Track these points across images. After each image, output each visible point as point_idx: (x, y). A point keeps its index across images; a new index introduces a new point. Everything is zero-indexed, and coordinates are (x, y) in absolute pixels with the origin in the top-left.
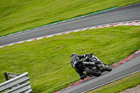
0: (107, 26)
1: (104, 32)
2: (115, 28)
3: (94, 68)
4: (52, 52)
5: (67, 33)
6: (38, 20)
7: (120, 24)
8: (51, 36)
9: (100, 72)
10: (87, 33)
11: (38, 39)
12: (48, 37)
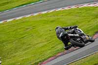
0: (73, 7)
1: (70, 13)
2: (80, 9)
3: (78, 39)
4: (21, 33)
5: (35, 14)
6: (8, 3)
7: (86, 5)
8: (20, 18)
9: (83, 43)
10: (54, 14)
11: (8, 21)
12: (18, 18)
